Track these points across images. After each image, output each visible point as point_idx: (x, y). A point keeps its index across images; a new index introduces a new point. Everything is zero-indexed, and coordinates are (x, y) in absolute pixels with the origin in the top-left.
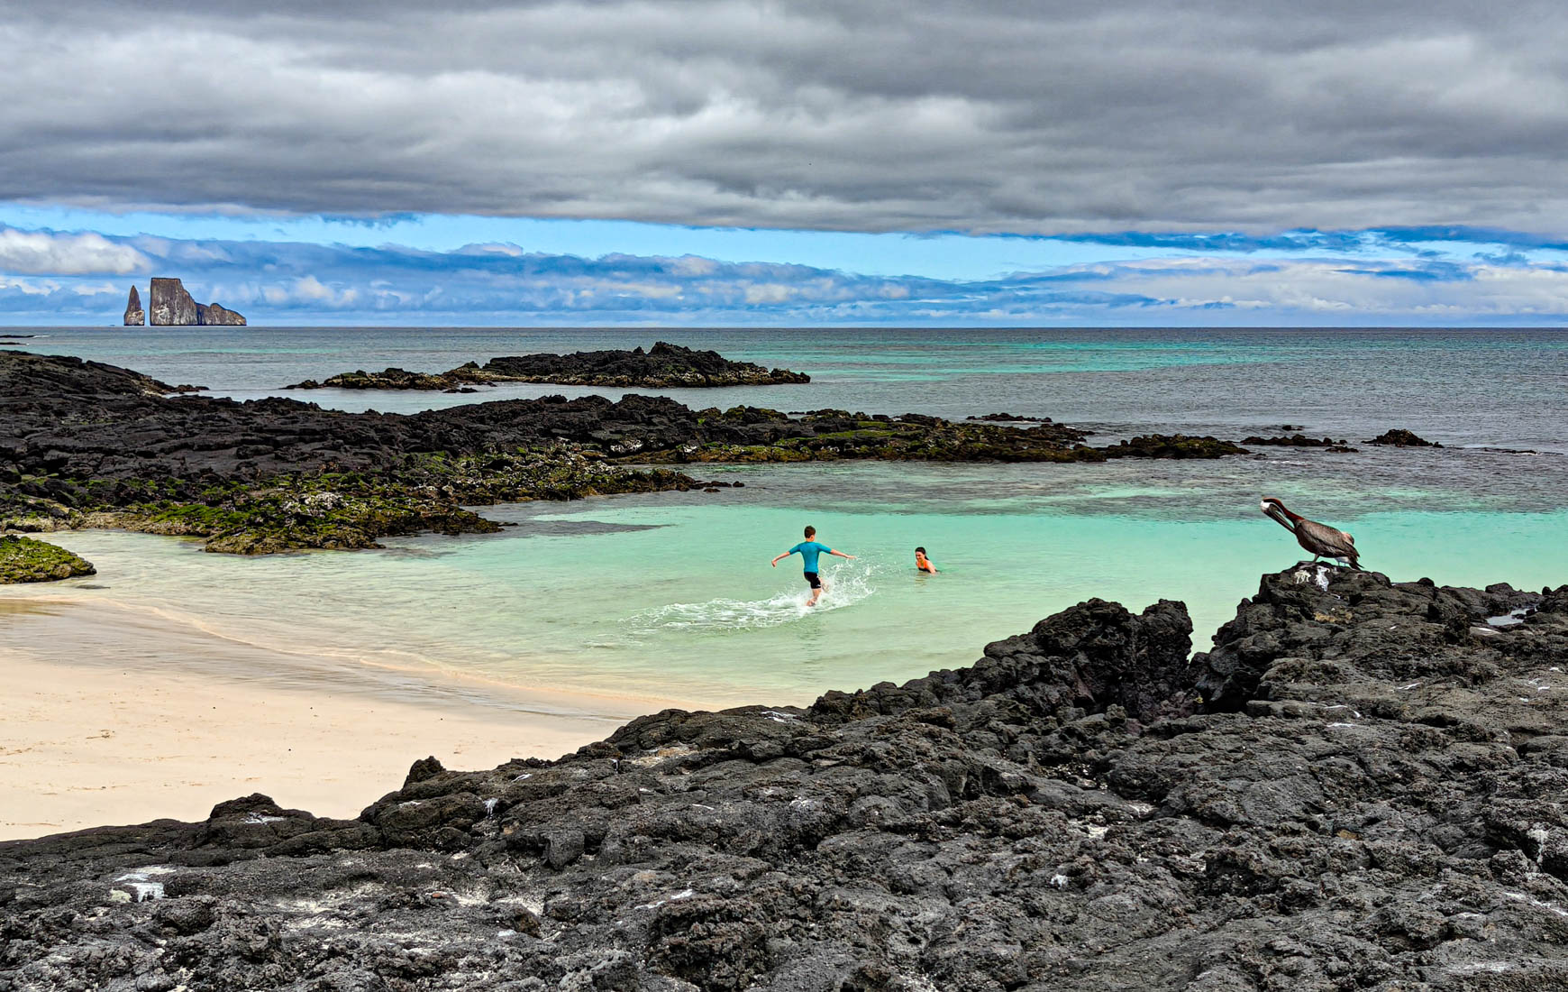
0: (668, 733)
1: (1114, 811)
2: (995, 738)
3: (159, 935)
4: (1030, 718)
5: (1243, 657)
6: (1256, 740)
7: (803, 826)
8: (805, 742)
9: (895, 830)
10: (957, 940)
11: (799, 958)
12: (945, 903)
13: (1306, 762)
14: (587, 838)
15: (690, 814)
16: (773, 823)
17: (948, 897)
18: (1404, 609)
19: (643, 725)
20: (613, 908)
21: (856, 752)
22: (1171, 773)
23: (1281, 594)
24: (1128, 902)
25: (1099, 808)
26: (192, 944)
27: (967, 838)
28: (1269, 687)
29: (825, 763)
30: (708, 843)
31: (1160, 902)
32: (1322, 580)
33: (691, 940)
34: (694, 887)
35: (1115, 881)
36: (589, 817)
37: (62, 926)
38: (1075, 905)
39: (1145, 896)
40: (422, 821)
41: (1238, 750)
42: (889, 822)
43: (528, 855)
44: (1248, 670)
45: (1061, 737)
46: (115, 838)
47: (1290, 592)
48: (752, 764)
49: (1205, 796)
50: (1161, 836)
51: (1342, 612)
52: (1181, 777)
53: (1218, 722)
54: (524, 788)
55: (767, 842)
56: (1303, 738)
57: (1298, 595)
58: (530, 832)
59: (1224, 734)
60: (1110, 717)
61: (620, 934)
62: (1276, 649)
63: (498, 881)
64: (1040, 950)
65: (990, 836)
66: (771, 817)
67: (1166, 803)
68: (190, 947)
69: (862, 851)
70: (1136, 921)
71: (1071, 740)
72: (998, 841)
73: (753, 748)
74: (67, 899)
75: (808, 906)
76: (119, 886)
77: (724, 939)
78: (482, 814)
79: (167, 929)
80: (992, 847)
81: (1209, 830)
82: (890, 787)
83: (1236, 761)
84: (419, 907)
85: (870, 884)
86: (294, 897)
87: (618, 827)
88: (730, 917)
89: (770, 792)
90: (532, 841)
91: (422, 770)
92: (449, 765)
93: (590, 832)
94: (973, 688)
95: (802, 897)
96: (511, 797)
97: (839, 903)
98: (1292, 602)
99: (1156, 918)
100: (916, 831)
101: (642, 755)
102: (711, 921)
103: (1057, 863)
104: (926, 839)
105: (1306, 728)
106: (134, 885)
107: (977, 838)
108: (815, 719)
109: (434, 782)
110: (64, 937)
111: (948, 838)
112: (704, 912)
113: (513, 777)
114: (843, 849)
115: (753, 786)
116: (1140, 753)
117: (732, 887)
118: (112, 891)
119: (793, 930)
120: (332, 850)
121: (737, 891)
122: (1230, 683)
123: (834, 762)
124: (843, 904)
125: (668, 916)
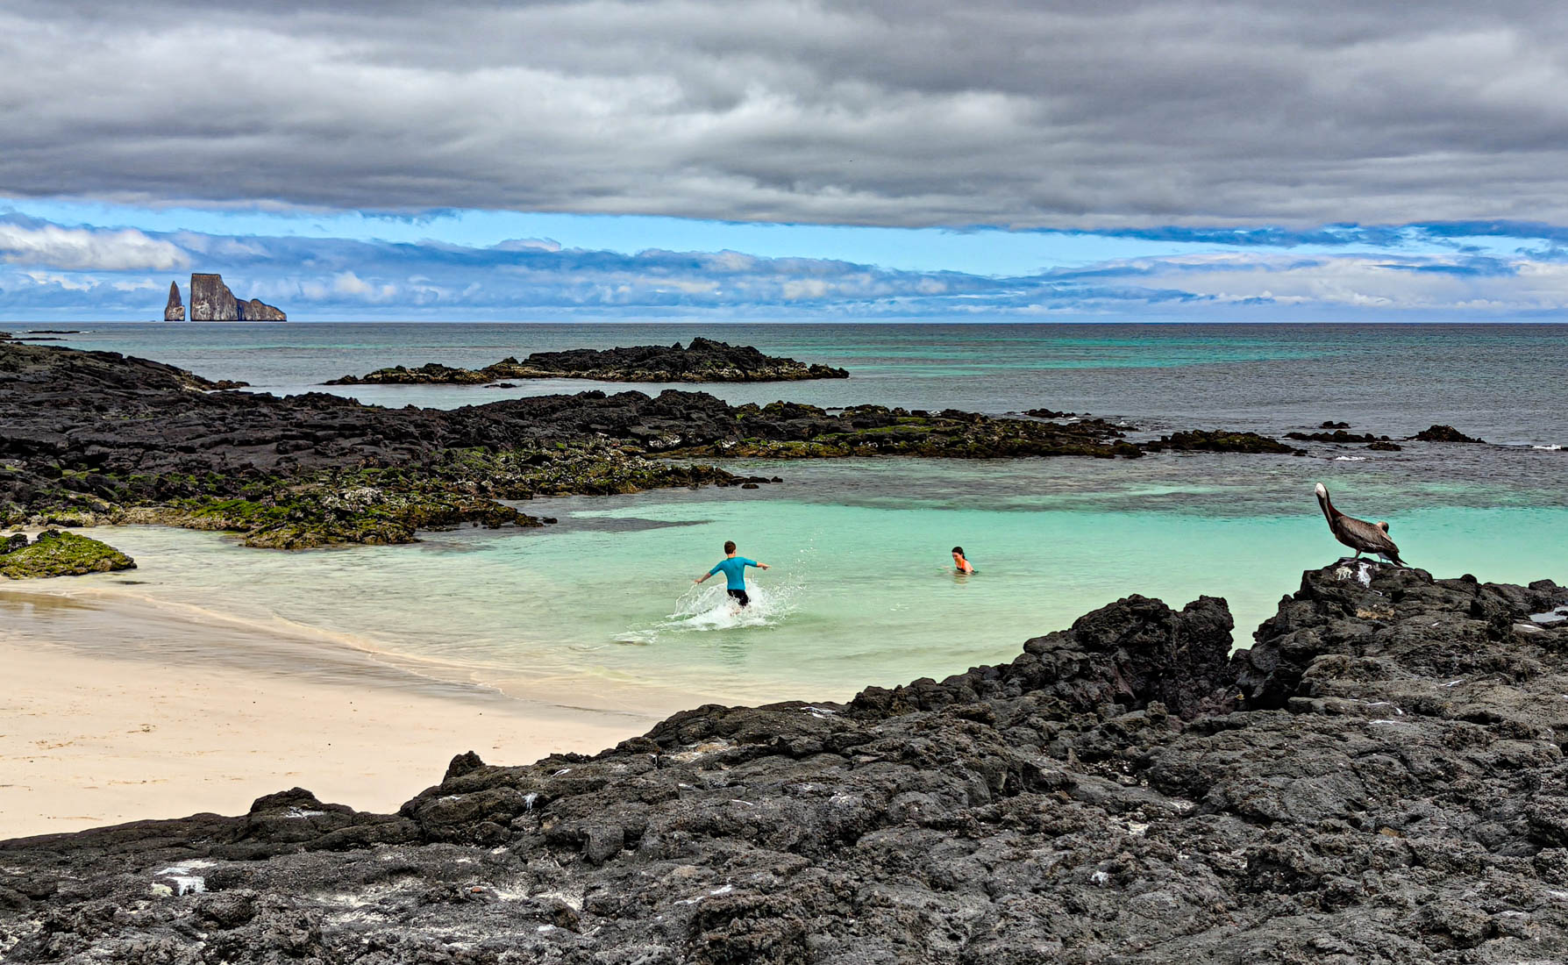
0: (707, 728)
1: (1154, 808)
2: (1035, 735)
3: (200, 929)
4: (1070, 715)
5: (1284, 654)
6: (1297, 737)
7: (843, 822)
8: (845, 738)
9: (935, 826)
10: (997, 937)
11: (839, 954)
12: (985, 900)
13: (1348, 759)
14: (627, 832)
15: (729, 809)
16: (813, 819)
17: (988, 894)
18: (1447, 605)
19: (683, 720)
20: (652, 904)
21: (895, 748)
22: (1213, 770)
23: (1323, 590)
24: (1169, 899)
25: (1140, 805)
26: (233, 938)
27: (1007, 835)
28: (1311, 684)
29: (864, 759)
30: (746, 839)
31: (1202, 900)
32: (1363, 576)
33: (730, 936)
34: (733, 882)
35: (1156, 878)
36: (627, 812)
37: (104, 919)
38: (1116, 902)
39: (1186, 893)
40: (462, 816)
41: (1279, 747)
42: (929, 818)
43: (568, 850)
44: (1289, 666)
45: (1102, 734)
46: (155, 831)
47: (1333, 589)
48: (791, 760)
49: (1246, 793)
50: (1201, 833)
51: (1384, 608)
52: (1222, 774)
53: (1259, 719)
54: (564, 782)
55: (806, 838)
56: (1345, 735)
57: (1340, 592)
58: (570, 827)
59: (1265, 731)
60: (1151, 714)
61: (660, 929)
62: (1318, 646)
63: (538, 876)
64: (1081, 946)
65: (1030, 833)
66: (811, 813)
67: (1207, 800)
68: (231, 941)
69: (902, 847)
70: (1177, 918)
71: (1111, 737)
72: (1038, 838)
73: (793, 744)
74: (109, 892)
75: (847, 902)
76: (160, 880)
77: (763, 934)
78: (521, 809)
79: (208, 923)
80: (1032, 843)
81: (1250, 827)
82: (930, 782)
83: (1278, 757)
84: (459, 901)
85: (910, 880)
86: (334, 891)
87: (658, 822)
88: (770, 912)
89: (809, 787)
90: (572, 837)
91: (461, 765)
92: (488, 760)
93: (629, 827)
94: (1012, 685)
95: (842, 893)
96: (551, 791)
97: (879, 899)
98: (1334, 598)
99: (1198, 915)
100: (956, 828)
101: (681, 750)
102: (751, 917)
103: (1098, 860)
104: (966, 835)
105: (1348, 725)
106: (175, 878)
107: (1018, 834)
108: (855, 715)
109: (473, 777)
110: (106, 930)
111: (988, 835)
112: (744, 908)
113: (552, 772)
114: (882, 845)
115: (792, 782)
116: (1181, 749)
117: (772, 882)
118: (153, 885)
119: (833, 926)
120: (372, 844)
121: (776, 886)
122: (1272, 680)
123: (874, 758)
124: (882, 900)
125: (708, 911)
